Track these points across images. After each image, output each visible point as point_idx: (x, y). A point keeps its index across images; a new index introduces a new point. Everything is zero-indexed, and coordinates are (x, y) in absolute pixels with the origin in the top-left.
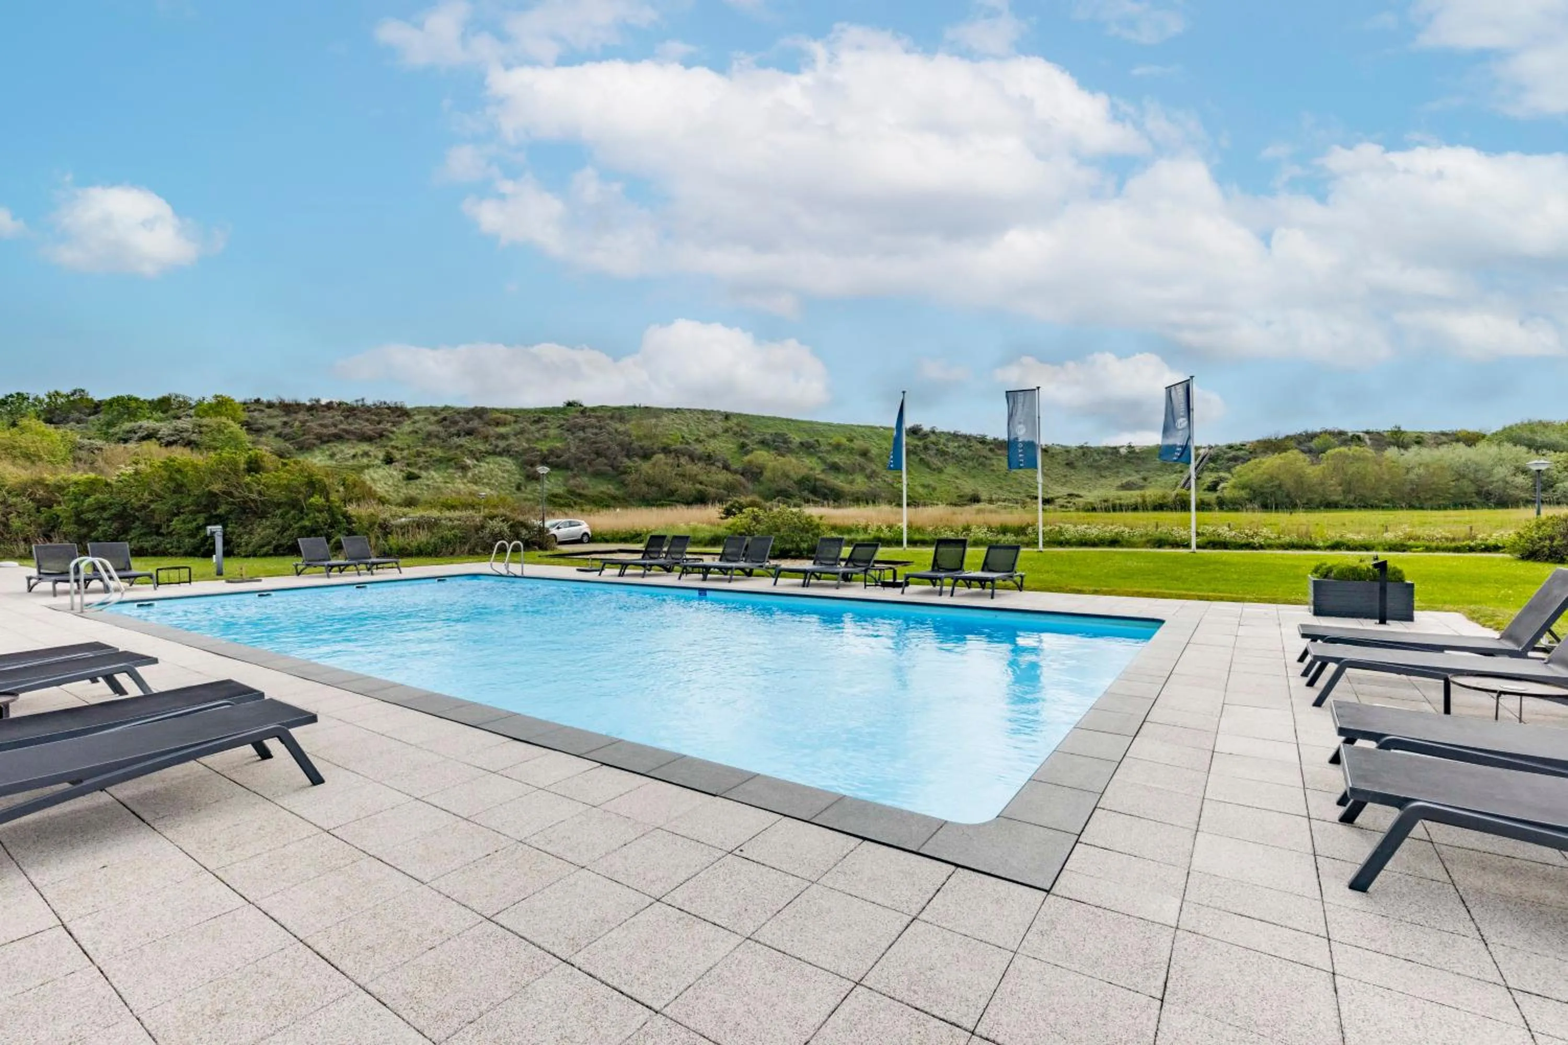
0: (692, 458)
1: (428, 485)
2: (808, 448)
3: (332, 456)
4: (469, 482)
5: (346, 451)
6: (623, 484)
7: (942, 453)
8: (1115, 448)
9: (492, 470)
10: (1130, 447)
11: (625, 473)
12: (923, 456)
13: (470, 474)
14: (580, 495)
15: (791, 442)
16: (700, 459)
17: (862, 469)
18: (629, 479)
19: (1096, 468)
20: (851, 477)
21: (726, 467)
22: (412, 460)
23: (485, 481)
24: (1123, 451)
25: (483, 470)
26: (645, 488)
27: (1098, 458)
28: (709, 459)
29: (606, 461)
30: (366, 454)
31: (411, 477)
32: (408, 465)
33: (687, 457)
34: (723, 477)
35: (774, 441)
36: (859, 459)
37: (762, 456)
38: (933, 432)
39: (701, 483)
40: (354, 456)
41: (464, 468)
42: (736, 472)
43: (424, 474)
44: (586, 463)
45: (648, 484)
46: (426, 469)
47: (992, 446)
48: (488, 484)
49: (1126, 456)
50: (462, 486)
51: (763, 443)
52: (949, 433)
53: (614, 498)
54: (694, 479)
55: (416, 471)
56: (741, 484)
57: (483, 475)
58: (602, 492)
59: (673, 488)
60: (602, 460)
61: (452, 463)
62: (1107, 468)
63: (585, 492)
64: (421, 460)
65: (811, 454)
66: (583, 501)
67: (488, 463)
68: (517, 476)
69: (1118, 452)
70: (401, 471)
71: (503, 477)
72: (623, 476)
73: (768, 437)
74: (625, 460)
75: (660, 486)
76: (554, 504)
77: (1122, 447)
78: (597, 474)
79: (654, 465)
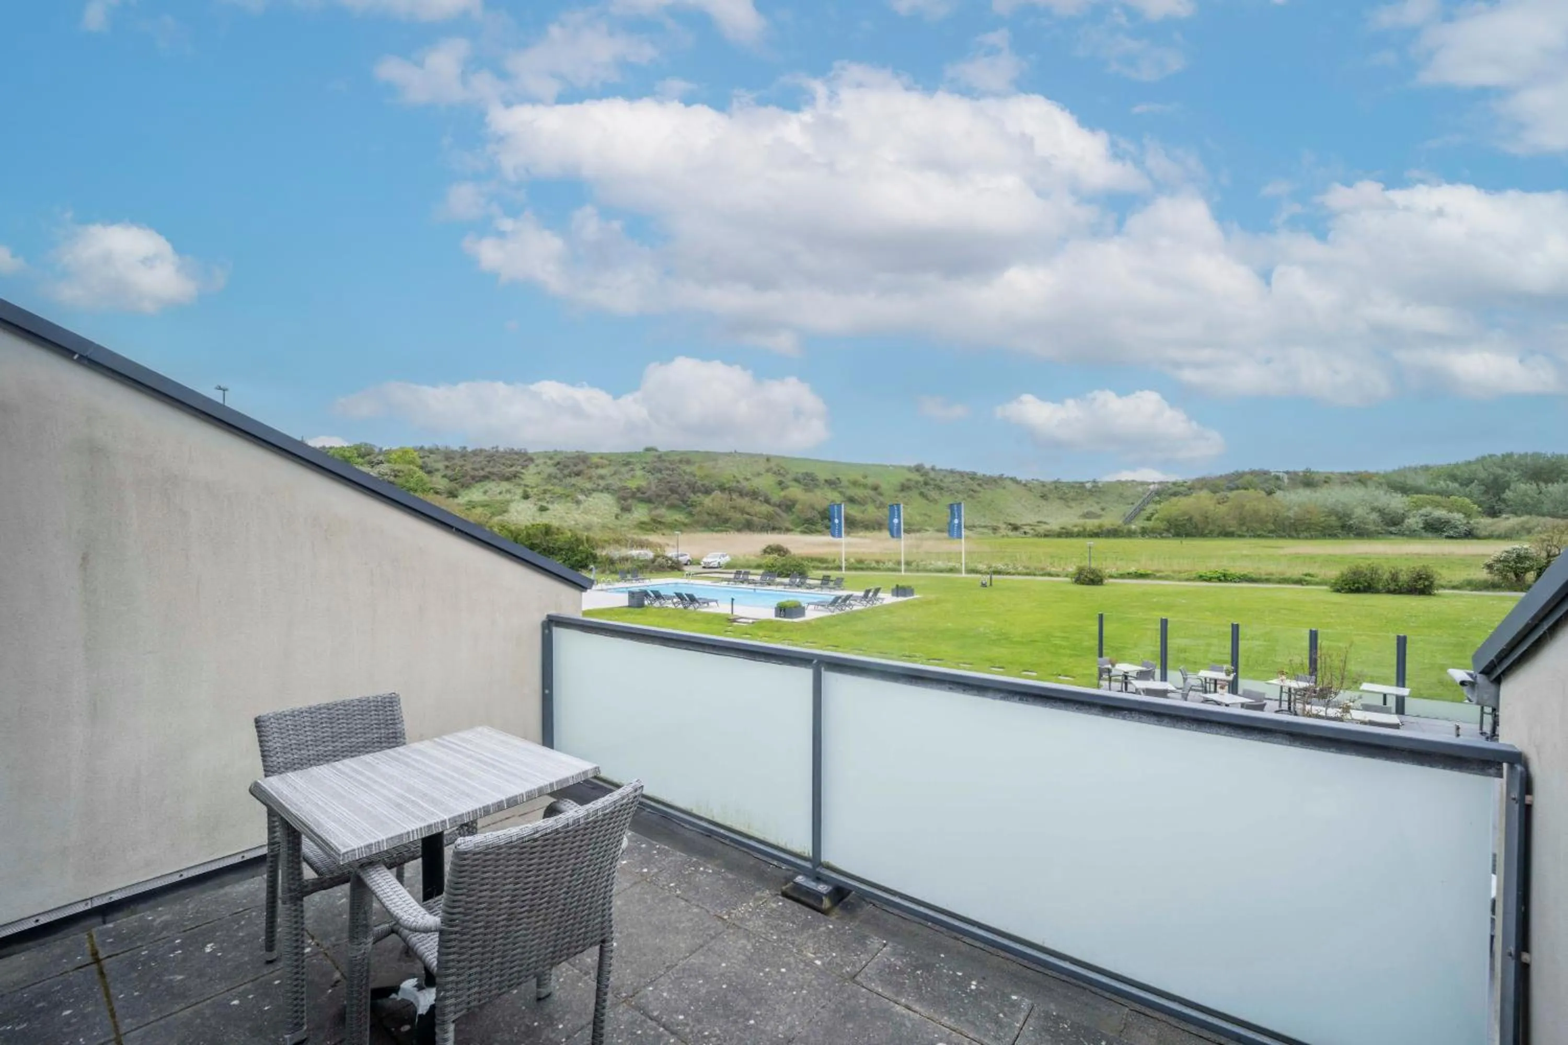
0: (742, 494)
1: (555, 516)
2: (832, 484)
3: (485, 492)
4: (582, 512)
5: (494, 489)
6: (691, 514)
7: (940, 488)
8: (1082, 483)
9: (597, 504)
10: (1094, 482)
11: (692, 505)
12: (923, 490)
13: (582, 507)
14: (660, 523)
15: (817, 480)
16: (747, 495)
17: (874, 501)
18: (695, 511)
19: (1064, 499)
20: (863, 508)
21: (767, 501)
22: (541, 496)
23: (593, 512)
24: (1088, 485)
25: (591, 504)
26: (706, 517)
27: (1067, 491)
28: (754, 495)
29: (678, 497)
30: (508, 491)
31: (543, 509)
32: (539, 500)
33: (738, 494)
34: (765, 508)
35: (805, 479)
36: (872, 493)
37: (795, 492)
38: (933, 469)
39: (748, 514)
40: (500, 493)
41: (578, 502)
42: (775, 505)
43: (550, 506)
44: (663, 499)
45: (709, 514)
46: (553, 503)
47: (980, 482)
48: (596, 514)
49: (1090, 491)
50: (577, 516)
51: (796, 480)
52: (946, 470)
53: (685, 525)
54: (743, 511)
55: (544, 504)
56: (778, 515)
57: (591, 508)
58: (676, 520)
59: (728, 517)
60: (675, 496)
61: (569, 499)
62: (1074, 500)
63: (663, 520)
64: (547, 496)
65: (834, 489)
66: (663, 527)
67: (594, 498)
68: (615, 509)
69: (1084, 487)
70: (535, 504)
71: (605, 509)
72: (691, 508)
73: (800, 475)
74: (692, 495)
75: (717, 515)
77: (1088, 482)
78: (672, 507)
79: (713, 500)
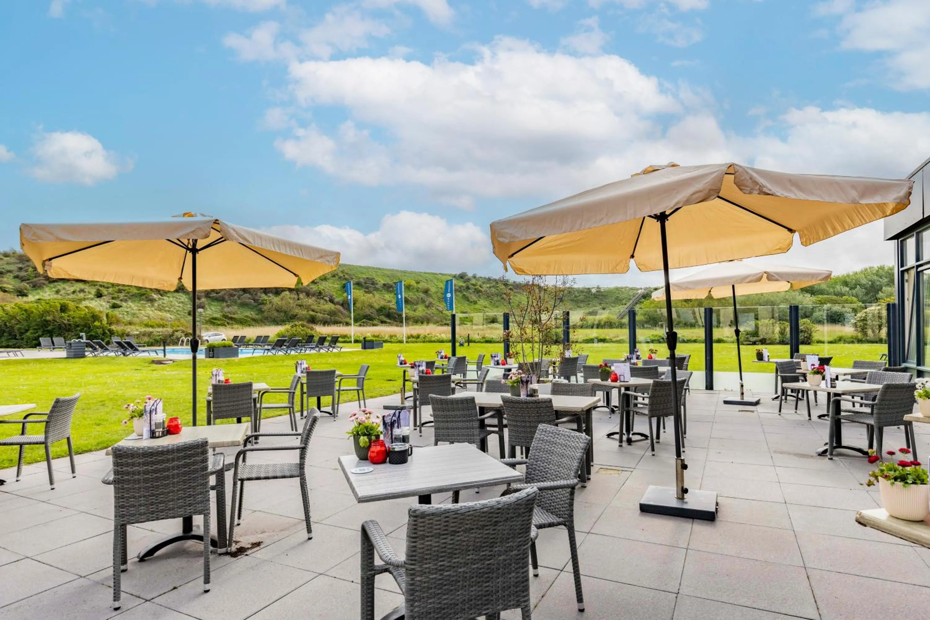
0: (308, 294)
1: (127, 312)
2: (388, 287)
3: (57, 292)
4: (156, 309)
5: (67, 288)
6: (261, 311)
7: (478, 291)
8: (589, 289)
9: (172, 302)
10: (598, 288)
11: (263, 304)
12: (465, 293)
13: (156, 305)
14: (231, 318)
15: (377, 284)
16: (314, 295)
17: (423, 301)
18: (265, 308)
19: (574, 300)
20: (415, 307)
21: (332, 301)
22: (116, 295)
23: (167, 309)
24: (594, 291)
25: (165, 302)
26: (276, 314)
27: (578, 295)
28: (319, 295)
29: (250, 296)
30: (82, 291)
31: (114, 306)
32: (113, 298)
33: (304, 294)
34: (330, 306)
35: (366, 283)
36: (422, 295)
37: (355, 293)
38: (474, 277)
39: (313, 311)
40: (74, 292)
41: (152, 301)
42: (338, 303)
43: (124, 304)
44: (236, 297)
45: (278, 311)
46: (126, 301)
47: (511, 287)
48: (169, 311)
49: (594, 294)
50: (151, 313)
51: (358, 284)
52: (485, 278)
53: (254, 320)
54: (308, 308)
55: (118, 302)
56: (340, 311)
57: (165, 305)
58: (247, 316)
59: (295, 314)
60: (247, 295)
61: (144, 297)
63: (235, 316)
64: (122, 295)
65: (391, 292)
66: (234, 322)
67: (168, 297)
68: (189, 306)
69: (590, 291)
70: (108, 302)
71: (179, 307)
72: (261, 306)
73: (362, 280)
74: (263, 295)
75: (285, 312)
76: (214, 324)
77: (594, 288)
78: (244, 305)
79: (282, 299)
